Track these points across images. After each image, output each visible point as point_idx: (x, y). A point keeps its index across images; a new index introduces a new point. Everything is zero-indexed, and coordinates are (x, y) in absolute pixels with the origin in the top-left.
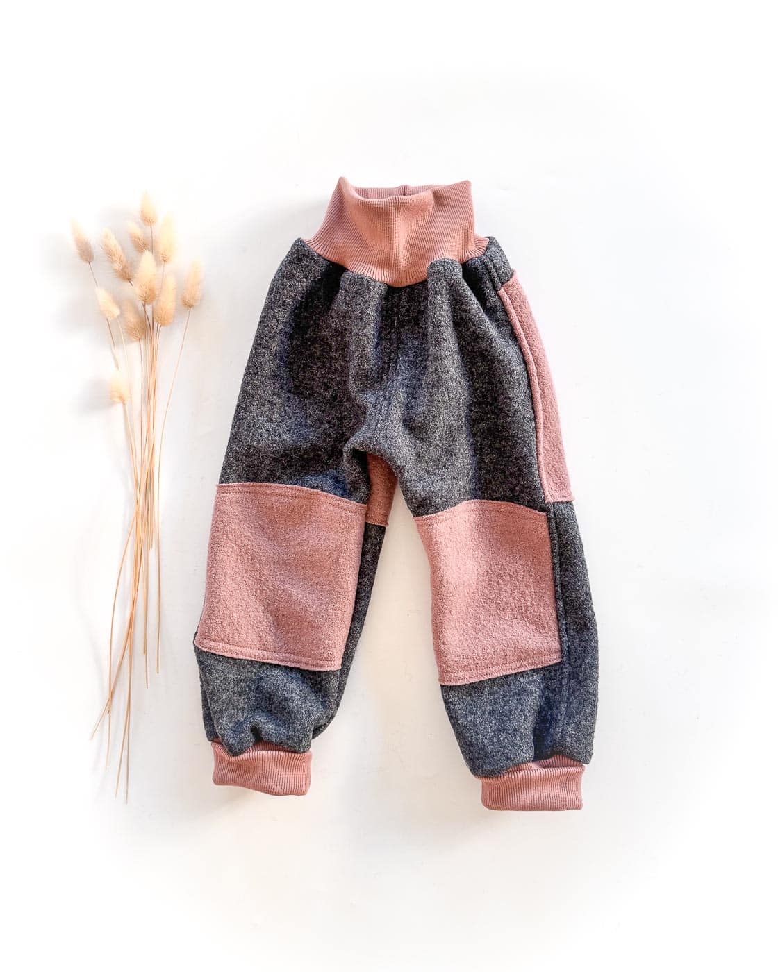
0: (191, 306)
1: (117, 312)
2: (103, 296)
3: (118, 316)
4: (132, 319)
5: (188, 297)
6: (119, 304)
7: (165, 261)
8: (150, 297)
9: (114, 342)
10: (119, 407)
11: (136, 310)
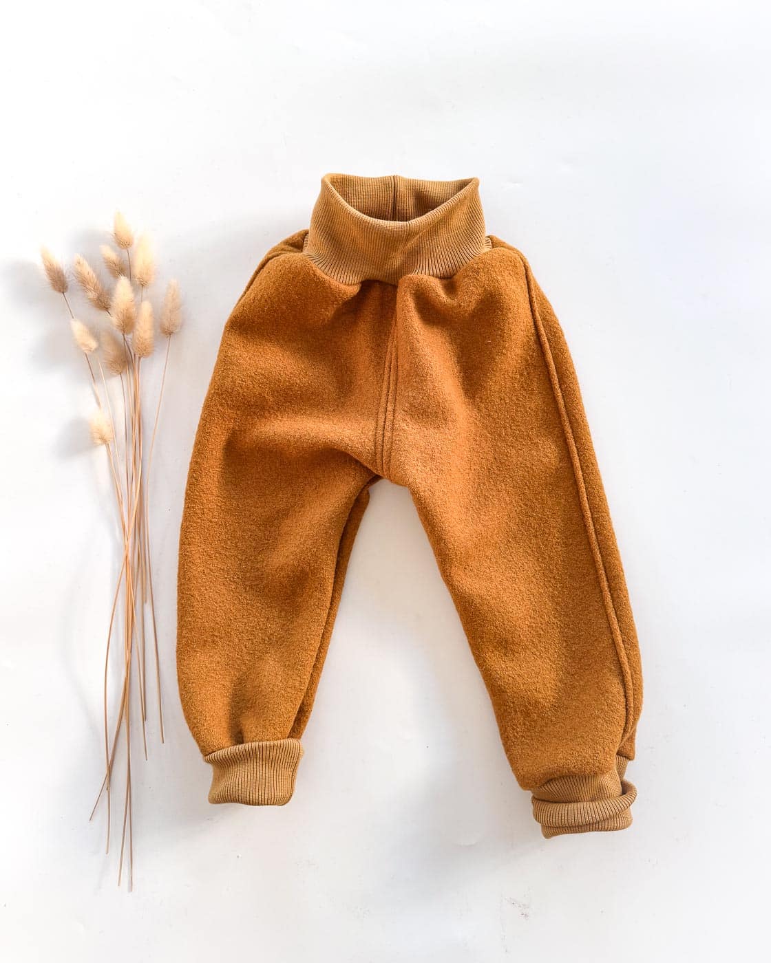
0: (170, 333)
1: (93, 344)
2: (78, 327)
3: (96, 349)
5: (167, 324)
7: (143, 286)
9: (94, 378)
10: (104, 448)
11: (115, 341)
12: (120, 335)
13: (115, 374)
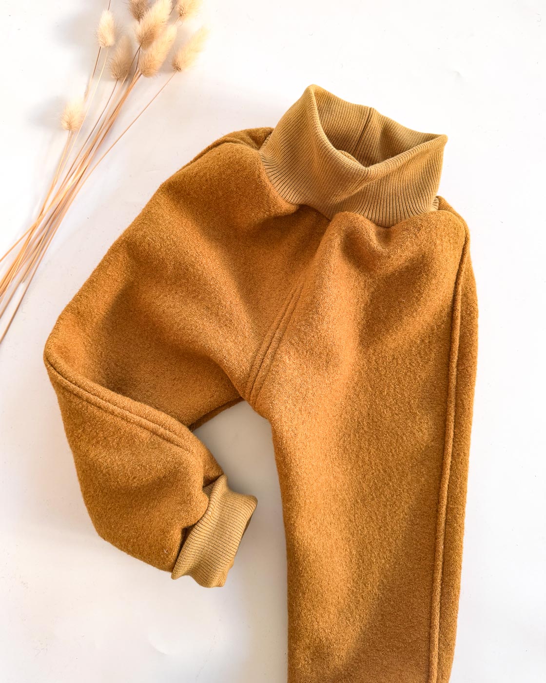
0: (177, 68)
1: (110, 40)
2: (106, 19)
3: (110, 47)
4: (120, 54)
5: (180, 59)
6: (117, 34)
7: (181, 15)
8: (147, 39)
9: (95, 73)
11: (129, 48)
12: (137, 45)
13: (112, 76)
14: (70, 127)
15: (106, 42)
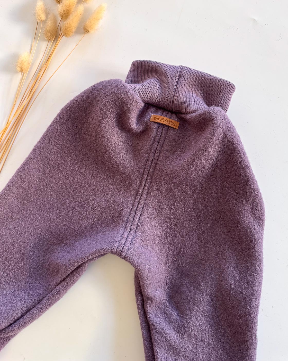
0: (87, 31)
1: (43, 17)
3: (43, 21)
4: (49, 24)
6: (47, 13)
8: (66, 15)
9: (35, 37)
10: (20, 75)
11: (55, 21)
12: (59, 18)
13: (46, 39)
14: (22, 70)
15: (40, 18)
